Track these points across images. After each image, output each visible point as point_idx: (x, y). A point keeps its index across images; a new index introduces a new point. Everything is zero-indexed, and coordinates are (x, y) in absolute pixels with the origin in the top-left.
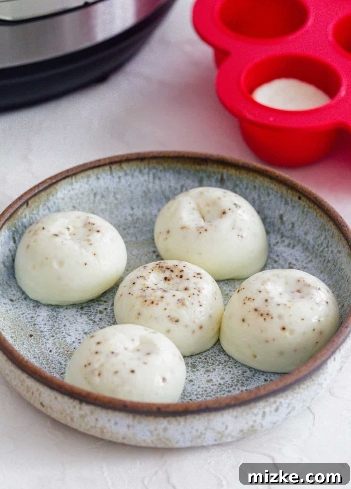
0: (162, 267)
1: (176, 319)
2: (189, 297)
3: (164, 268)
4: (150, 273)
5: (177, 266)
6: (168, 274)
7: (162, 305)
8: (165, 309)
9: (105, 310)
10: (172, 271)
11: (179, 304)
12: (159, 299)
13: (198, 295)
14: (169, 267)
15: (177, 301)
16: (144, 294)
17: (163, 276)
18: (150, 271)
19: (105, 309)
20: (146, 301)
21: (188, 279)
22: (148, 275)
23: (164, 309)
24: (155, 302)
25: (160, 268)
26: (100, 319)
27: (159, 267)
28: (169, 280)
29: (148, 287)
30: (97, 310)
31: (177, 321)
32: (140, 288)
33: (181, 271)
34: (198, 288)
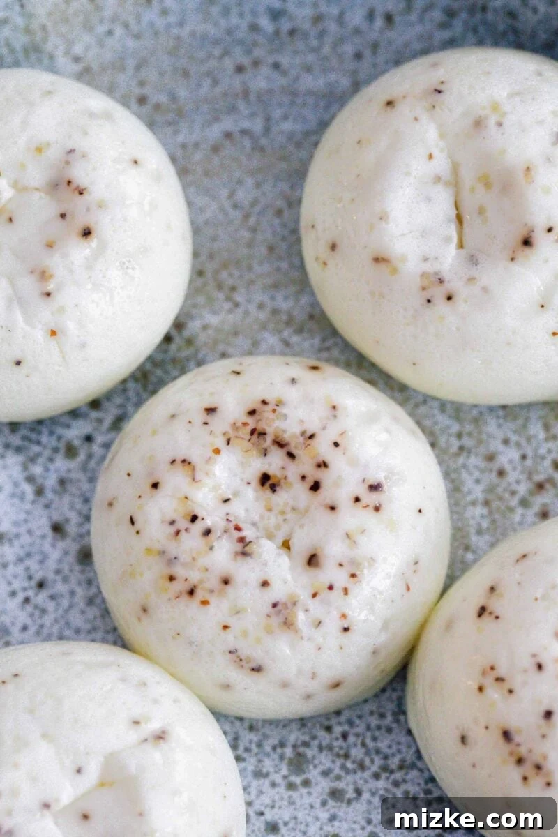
0: (262, 434)
1: (254, 665)
2: (314, 595)
3: (269, 439)
4: (217, 451)
5: (311, 437)
6: (275, 463)
7: (219, 610)
8: (225, 627)
9: (86, 444)
10: (291, 455)
11: (276, 621)
12: (214, 582)
13: (346, 591)
14: (286, 437)
15: (267, 608)
16: (173, 549)
17: (258, 465)
18: (220, 442)
19: (89, 439)
20: (172, 578)
21: (333, 508)
22: (209, 460)
23: (221, 627)
24: (200, 595)
25: (255, 436)
26: (62, 482)
27: (253, 432)
28: (273, 488)
29: (194, 518)
30: (59, 438)
31: (257, 669)
32: (169, 518)
33: (319, 466)
34: (353, 562)
